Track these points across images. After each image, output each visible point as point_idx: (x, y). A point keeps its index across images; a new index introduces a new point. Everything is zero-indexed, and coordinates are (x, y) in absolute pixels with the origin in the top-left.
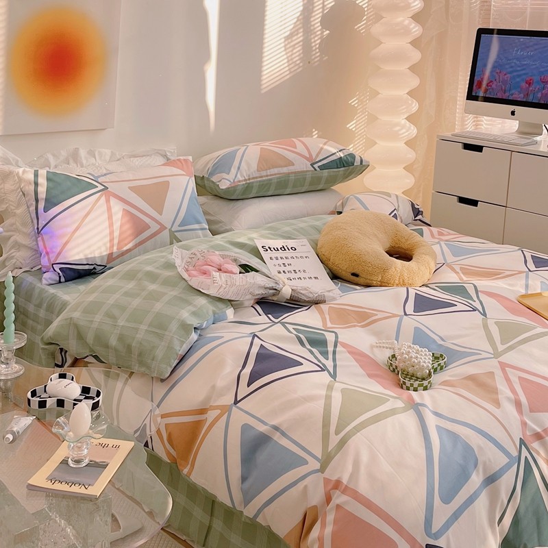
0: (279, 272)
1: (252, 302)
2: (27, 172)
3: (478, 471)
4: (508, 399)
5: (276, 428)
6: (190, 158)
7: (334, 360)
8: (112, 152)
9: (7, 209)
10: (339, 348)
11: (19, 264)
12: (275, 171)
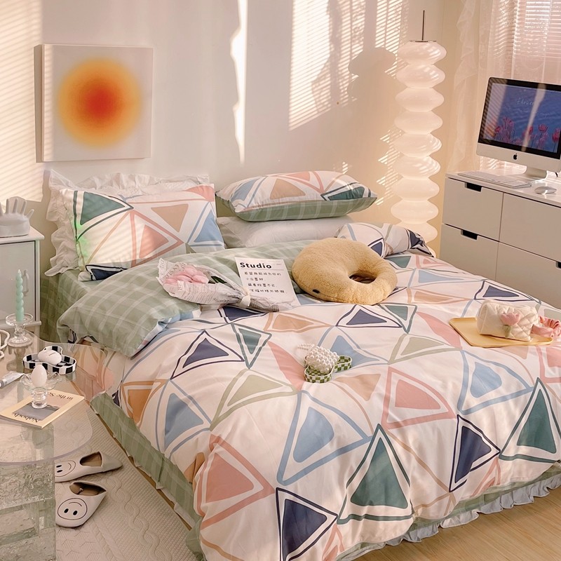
0: (250, 285)
1: (218, 307)
2: (69, 192)
3: (332, 443)
4: (380, 395)
5: (191, 398)
6: (213, 186)
7: (257, 354)
8: (151, 177)
9: (58, 220)
10: (267, 346)
11: (65, 264)
12: (287, 199)
